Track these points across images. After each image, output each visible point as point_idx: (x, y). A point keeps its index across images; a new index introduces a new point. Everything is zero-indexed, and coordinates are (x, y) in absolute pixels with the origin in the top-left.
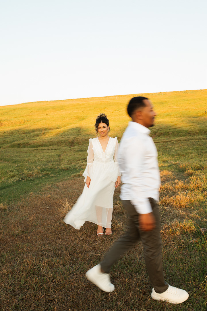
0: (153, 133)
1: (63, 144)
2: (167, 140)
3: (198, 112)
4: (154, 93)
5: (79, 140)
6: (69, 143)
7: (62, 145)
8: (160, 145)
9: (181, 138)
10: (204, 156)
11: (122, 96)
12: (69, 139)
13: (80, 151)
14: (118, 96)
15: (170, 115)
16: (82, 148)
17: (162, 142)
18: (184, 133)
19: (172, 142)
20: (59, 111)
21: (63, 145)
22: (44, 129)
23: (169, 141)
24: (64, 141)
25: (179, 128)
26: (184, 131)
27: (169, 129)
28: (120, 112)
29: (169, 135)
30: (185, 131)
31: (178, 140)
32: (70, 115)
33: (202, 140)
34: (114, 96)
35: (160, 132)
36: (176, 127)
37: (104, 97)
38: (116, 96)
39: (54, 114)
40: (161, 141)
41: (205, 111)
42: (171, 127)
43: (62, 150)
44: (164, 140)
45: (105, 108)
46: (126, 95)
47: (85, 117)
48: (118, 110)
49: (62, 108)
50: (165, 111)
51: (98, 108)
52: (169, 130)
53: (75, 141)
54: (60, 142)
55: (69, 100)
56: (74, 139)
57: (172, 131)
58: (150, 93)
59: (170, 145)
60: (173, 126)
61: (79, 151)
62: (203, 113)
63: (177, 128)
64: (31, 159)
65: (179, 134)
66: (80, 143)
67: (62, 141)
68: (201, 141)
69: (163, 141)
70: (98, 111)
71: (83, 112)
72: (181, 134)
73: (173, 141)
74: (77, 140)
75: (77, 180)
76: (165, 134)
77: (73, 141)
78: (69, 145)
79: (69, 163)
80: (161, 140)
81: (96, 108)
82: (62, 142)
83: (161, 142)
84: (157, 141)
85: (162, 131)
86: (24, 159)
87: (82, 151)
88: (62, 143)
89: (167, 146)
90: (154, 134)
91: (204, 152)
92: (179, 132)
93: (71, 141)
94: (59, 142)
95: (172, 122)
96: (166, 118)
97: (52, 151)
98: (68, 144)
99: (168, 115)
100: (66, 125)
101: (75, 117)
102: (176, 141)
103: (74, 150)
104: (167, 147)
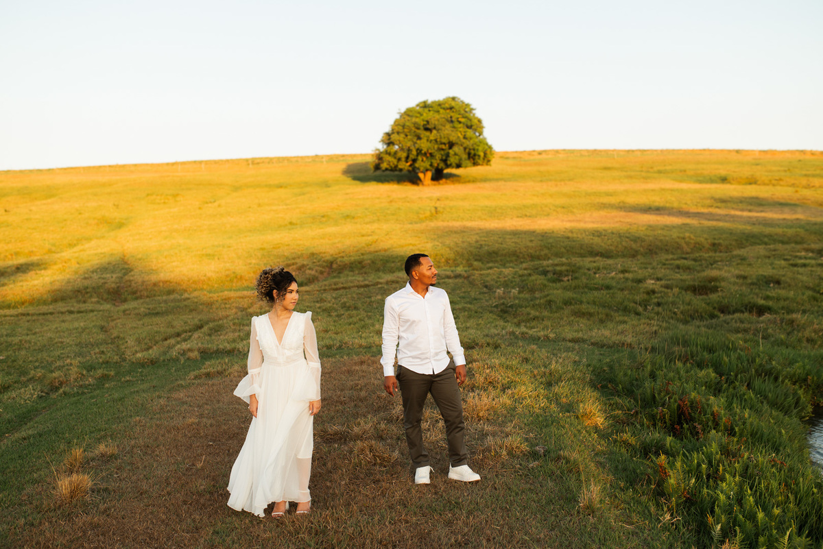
0: (324, 264)
1: (91, 297)
2: (367, 282)
3: (420, 208)
4: (302, 157)
5: (133, 284)
6: (109, 292)
7: (89, 300)
8: (355, 296)
9: (398, 277)
10: (461, 318)
11: (216, 162)
12: (105, 283)
13: (153, 314)
14: (207, 162)
15: (353, 218)
16: (156, 308)
17: (355, 286)
18: (399, 262)
19: (380, 286)
20: (44, 202)
21: (94, 300)
22: (12, 255)
23: (372, 285)
24: (93, 288)
25: (385, 250)
26: (397, 257)
27: (362, 254)
28: (219, 206)
29: (363, 267)
30: (399, 259)
31: (393, 282)
32: (80, 214)
33: (446, 280)
34: (195, 162)
35: (340, 261)
36: (377, 249)
37: (168, 164)
38: (201, 162)
39: (30, 210)
40: (352, 285)
41: (436, 208)
42: (364, 247)
43: (101, 313)
44: (358, 281)
45: (177, 195)
46: (227, 161)
47: (126, 219)
48: (212, 200)
49: (50, 192)
50: (338, 206)
51: (157, 195)
52: (362, 257)
53: (123, 288)
54: (84, 291)
55: (65, 169)
56: (120, 283)
57: (370, 259)
58: (291, 157)
59: (377, 294)
60: (368, 245)
61: (150, 314)
62: (431, 211)
63: (380, 251)
64: (30, 342)
65: (388, 265)
66: (138, 294)
67: (87, 288)
68: (444, 282)
69: (356, 283)
70: (159, 204)
71: (117, 206)
72: (393, 265)
73: (381, 283)
74: (130, 286)
75: (213, 385)
76: (354, 265)
77: (118, 287)
78: (108, 298)
79: (144, 346)
80: (351, 282)
81: (152, 195)
82: (88, 290)
83: (353, 287)
84: (342, 285)
85: (346, 258)
86: (6, 342)
87: (157, 314)
88: (89, 295)
89: (370, 297)
90: (327, 266)
91: (459, 309)
92: (387, 261)
93: (114, 289)
94: (79, 291)
95: (363, 236)
96: (345, 224)
97: (73, 316)
98: (105, 296)
99: (348, 216)
100: (75, 242)
101: (94, 219)
102: (387, 283)
103: (137, 311)
104: (373, 299)
